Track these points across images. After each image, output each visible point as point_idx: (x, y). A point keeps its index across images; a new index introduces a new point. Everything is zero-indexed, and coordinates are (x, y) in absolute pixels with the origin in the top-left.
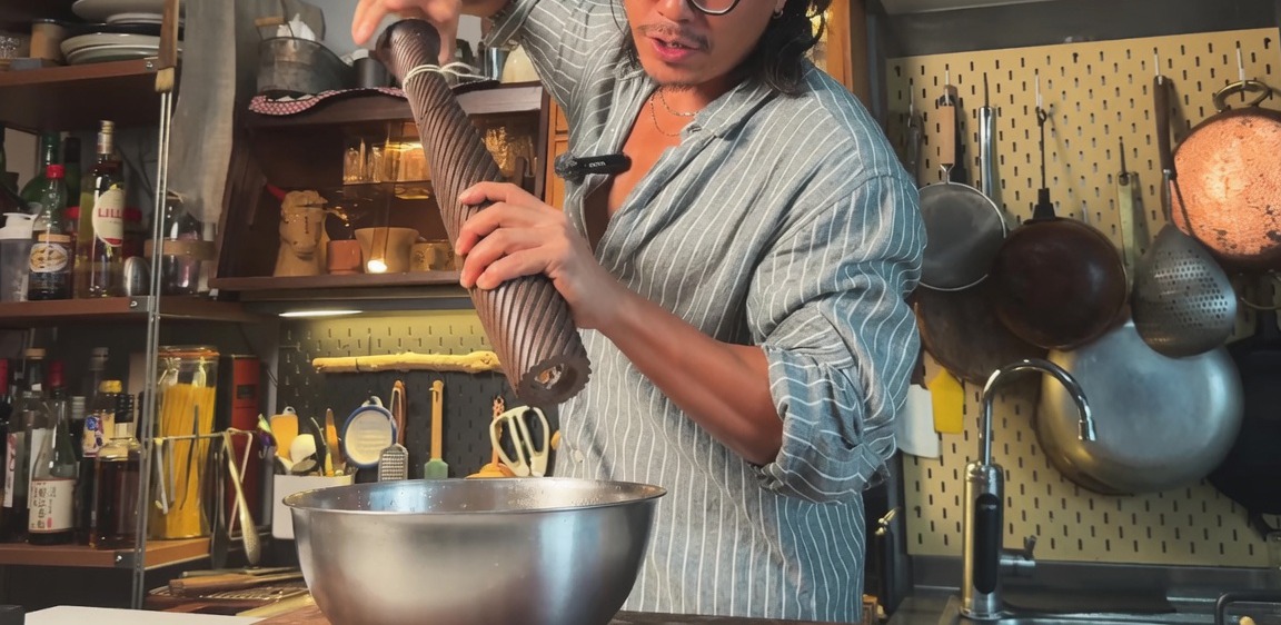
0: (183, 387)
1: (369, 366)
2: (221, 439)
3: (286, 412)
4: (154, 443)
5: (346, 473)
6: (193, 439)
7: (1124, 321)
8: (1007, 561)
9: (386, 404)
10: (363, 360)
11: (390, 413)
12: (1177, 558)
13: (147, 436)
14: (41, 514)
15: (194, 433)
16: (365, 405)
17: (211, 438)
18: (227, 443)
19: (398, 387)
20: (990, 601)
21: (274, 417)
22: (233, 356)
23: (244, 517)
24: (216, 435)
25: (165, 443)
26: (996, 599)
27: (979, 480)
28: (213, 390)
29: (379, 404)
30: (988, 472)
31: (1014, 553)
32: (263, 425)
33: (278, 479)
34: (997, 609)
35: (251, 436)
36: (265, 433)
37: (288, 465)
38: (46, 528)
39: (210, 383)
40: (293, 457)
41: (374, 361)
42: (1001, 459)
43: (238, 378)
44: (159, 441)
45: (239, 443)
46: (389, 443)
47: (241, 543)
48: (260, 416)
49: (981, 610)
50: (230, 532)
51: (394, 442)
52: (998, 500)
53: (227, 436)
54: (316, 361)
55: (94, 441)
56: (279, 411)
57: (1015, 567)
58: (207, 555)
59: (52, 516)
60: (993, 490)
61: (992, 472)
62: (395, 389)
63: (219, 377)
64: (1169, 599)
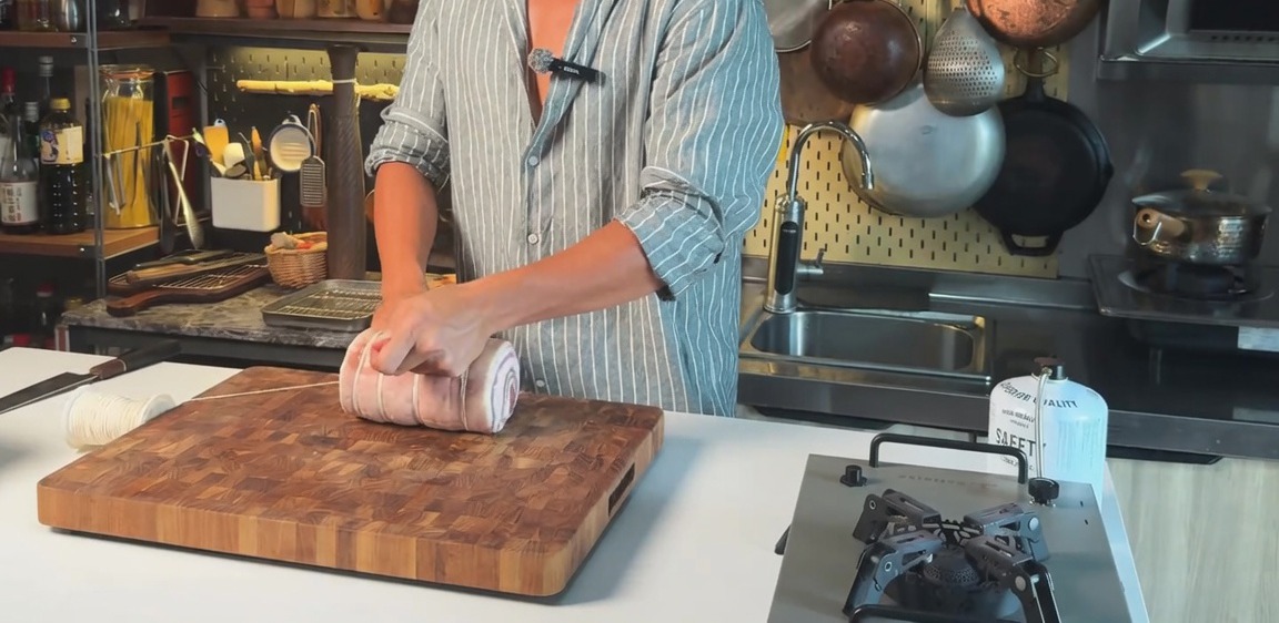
0: (124, 99)
1: (287, 91)
2: (161, 146)
3: (217, 123)
4: (104, 158)
5: (272, 178)
6: (136, 151)
7: (916, 83)
8: (801, 270)
9: (304, 123)
10: (282, 85)
11: (308, 130)
12: (943, 263)
13: (97, 152)
14: (11, 209)
15: (137, 145)
16: (286, 122)
17: (153, 147)
18: (167, 149)
19: (313, 109)
20: (787, 299)
21: (207, 129)
22: (166, 73)
23: (187, 212)
24: (157, 143)
25: (113, 156)
26: (791, 298)
27: (787, 211)
28: (150, 104)
29: (298, 122)
30: (792, 203)
31: (808, 263)
32: (198, 137)
33: (214, 181)
34: (791, 306)
35: (187, 143)
36: (200, 144)
37: (222, 169)
38: (17, 222)
39: (147, 97)
40: (226, 163)
41: (292, 86)
42: (803, 193)
43: (172, 91)
44: (108, 156)
45: (177, 149)
46: (308, 155)
47: (184, 229)
48: (194, 129)
49: (779, 305)
50: (175, 221)
51: (312, 154)
52: (800, 226)
53: (166, 143)
54: (241, 83)
55: (50, 150)
56: (211, 123)
57: (808, 275)
58: (156, 241)
59: (21, 212)
60: (795, 219)
61: (796, 204)
62: (311, 111)
63: (155, 91)
64: (931, 295)
